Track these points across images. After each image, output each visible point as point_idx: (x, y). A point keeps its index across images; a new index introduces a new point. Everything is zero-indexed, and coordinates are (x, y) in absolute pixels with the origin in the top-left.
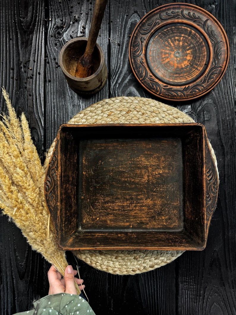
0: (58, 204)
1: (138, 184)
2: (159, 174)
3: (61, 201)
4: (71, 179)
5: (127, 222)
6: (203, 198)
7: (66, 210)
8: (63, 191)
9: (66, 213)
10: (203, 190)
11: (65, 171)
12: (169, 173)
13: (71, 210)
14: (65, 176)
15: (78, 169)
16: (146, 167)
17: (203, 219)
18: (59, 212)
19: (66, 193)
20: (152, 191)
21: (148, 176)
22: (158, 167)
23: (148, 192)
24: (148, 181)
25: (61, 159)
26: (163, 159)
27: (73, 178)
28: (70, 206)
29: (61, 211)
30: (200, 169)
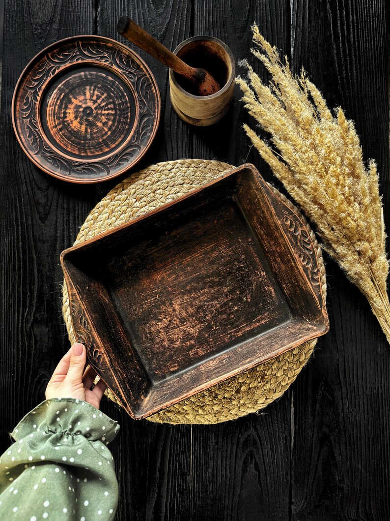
0: (279, 222)
1: (184, 294)
2: (161, 321)
3: (277, 227)
4: (278, 260)
5: (175, 236)
6: (92, 319)
7: (264, 217)
8: (281, 241)
9: (263, 212)
10: (97, 331)
11: (292, 268)
12: (149, 328)
13: (258, 218)
14: (289, 261)
15: (275, 275)
16: (183, 321)
17: (79, 293)
18: (274, 212)
19: (276, 239)
20: (161, 293)
21: (174, 310)
22: (167, 329)
23: (165, 288)
24: (171, 304)
25: (305, 283)
26: (166, 343)
27: (275, 261)
28: (261, 224)
29: (271, 214)
30: (113, 356)
